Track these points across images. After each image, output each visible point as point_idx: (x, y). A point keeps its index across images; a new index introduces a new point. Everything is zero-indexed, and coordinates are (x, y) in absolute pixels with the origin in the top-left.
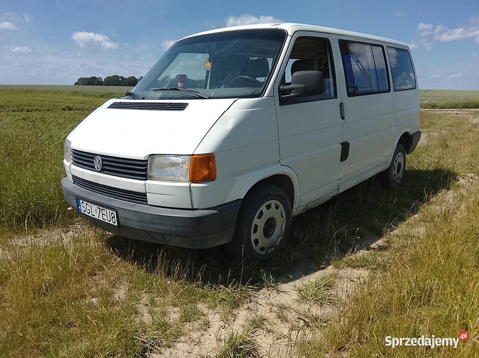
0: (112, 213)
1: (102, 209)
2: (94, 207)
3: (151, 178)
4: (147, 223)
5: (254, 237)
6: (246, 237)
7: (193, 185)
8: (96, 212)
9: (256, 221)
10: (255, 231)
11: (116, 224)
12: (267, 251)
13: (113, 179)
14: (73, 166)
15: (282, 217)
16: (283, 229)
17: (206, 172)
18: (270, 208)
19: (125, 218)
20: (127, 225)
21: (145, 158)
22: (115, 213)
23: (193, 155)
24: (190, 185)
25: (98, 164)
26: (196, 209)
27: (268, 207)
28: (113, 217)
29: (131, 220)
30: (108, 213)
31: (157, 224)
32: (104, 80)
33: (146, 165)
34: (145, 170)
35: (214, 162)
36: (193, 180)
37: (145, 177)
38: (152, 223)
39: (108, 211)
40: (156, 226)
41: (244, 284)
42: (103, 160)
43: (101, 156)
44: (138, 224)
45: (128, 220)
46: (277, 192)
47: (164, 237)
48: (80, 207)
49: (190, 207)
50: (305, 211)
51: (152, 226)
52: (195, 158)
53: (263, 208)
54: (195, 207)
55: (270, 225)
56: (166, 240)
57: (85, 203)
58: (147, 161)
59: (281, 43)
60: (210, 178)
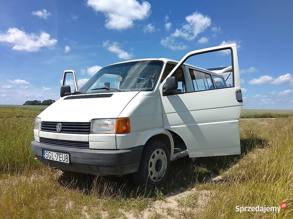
0: (66, 156)
1: (60, 154)
2: (54, 154)
3: (93, 133)
4: (89, 159)
5: (150, 169)
6: (146, 169)
7: (117, 135)
8: (55, 157)
9: (151, 160)
10: (151, 166)
11: (68, 162)
12: (157, 181)
13: (68, 136)
14: (41, 132)
15: (165, 160)
16: (166, 168)
17: (125, 128)
18: (159, 153)
19: (75, 158)
20: (76, 162)
21: (89, 121)
22: (68, 155)
23: (118, 118)
24: (116, 135)
25: (59, 128)
26: (119, 150)
27: (158, 152)
28: (66, 158)
29: (79, 158)
30: (64, 156)
31: (95, 159)
32: (42, 102)
33: (90, 125)
34: (89, 128)
35: (129, 122)
36: (117, 132)
37: (89, 132)
38: (92, 159)
39: (64, 154)
40: (94, 161)
41: (145, 197)
42: (62, 125)
43: (61, 123)
44: (83, 160)
45: (77, 159)
46: (162, 145)
47: (98, 168)
48: (44, 155)
49: (115, 148)
50: (177, 159)
51: (92, 161)
52: (119, 120)
53: (155, 152)
54: (118, 148)
55: (158, 164)
56: (99, 170)
57: (48, 152)
58: (90, 123)
59: (160, 67)
60: (127, 131)
